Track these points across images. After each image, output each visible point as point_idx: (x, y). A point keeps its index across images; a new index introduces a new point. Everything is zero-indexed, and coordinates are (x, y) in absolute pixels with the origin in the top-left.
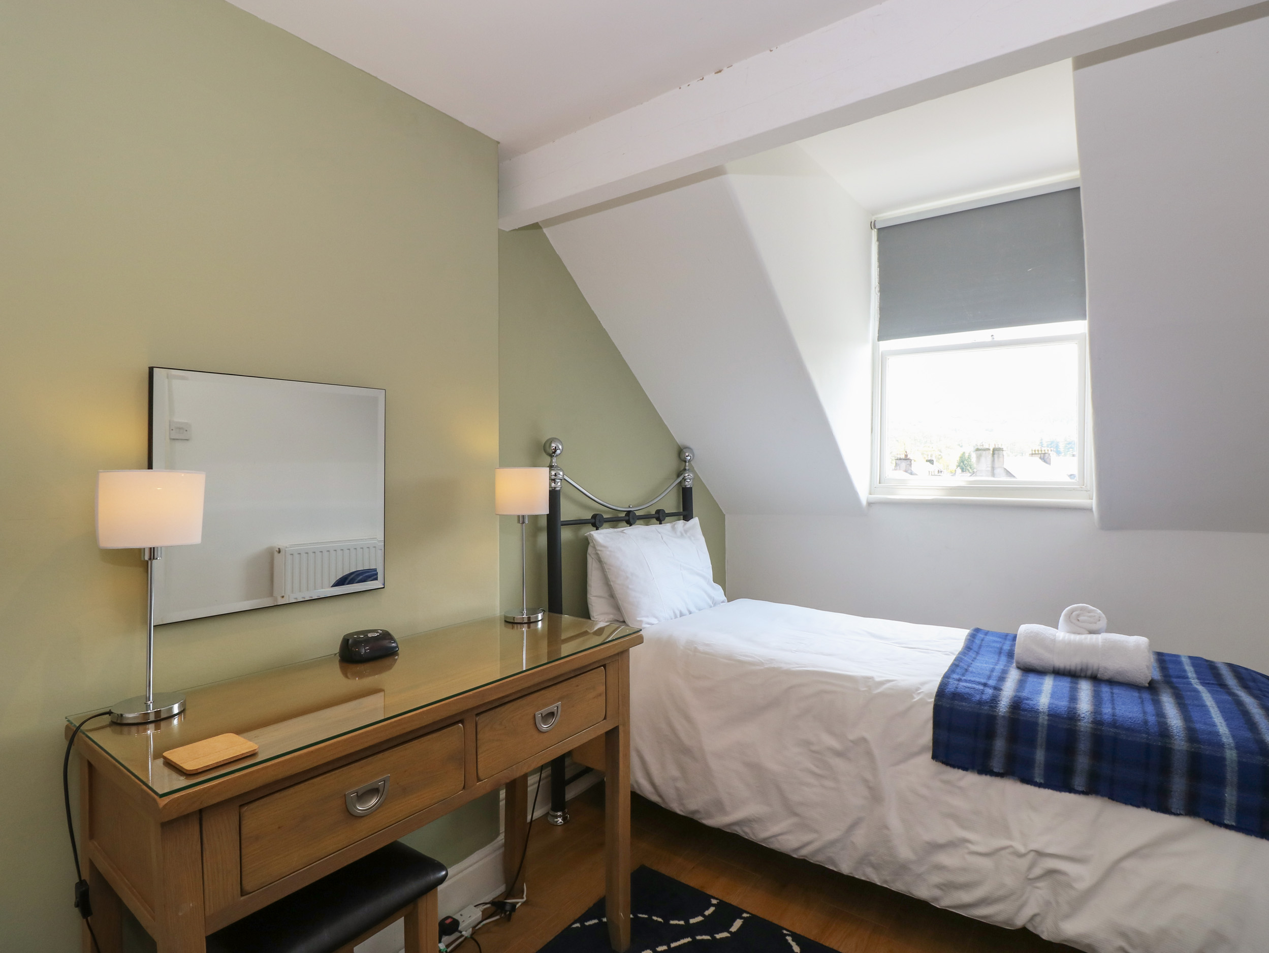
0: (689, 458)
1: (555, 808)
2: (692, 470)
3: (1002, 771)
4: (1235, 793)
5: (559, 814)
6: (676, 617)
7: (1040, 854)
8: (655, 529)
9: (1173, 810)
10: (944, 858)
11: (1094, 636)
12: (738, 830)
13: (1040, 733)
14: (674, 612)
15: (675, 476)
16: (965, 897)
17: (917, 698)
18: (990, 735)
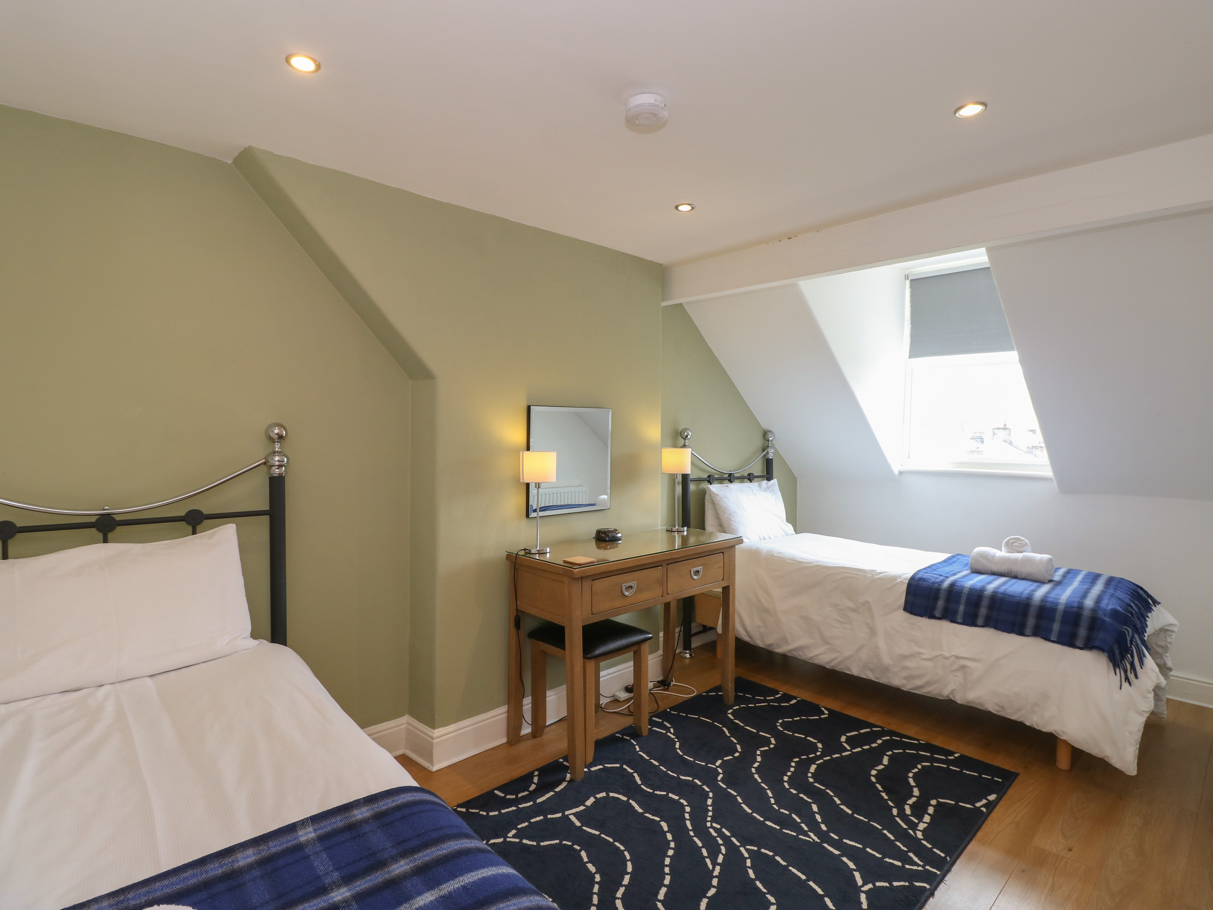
0: (771, 439)
1: (685, 649)
2: (773, 447)
3: (940, 616)
4: (1059, 625)
5: (687, 651)
6: (761, 540)
7: (957, 657)
8: (747, 485)
9: (1026, 634)
10: (909, 663)
11: (1019, 554)
12: (796, 654)
13: (963, 597)
14: (760, 537)
15: (761, 451)
16: (918, 683)
17: (899, 580)
18: (936, 598)
